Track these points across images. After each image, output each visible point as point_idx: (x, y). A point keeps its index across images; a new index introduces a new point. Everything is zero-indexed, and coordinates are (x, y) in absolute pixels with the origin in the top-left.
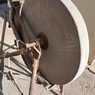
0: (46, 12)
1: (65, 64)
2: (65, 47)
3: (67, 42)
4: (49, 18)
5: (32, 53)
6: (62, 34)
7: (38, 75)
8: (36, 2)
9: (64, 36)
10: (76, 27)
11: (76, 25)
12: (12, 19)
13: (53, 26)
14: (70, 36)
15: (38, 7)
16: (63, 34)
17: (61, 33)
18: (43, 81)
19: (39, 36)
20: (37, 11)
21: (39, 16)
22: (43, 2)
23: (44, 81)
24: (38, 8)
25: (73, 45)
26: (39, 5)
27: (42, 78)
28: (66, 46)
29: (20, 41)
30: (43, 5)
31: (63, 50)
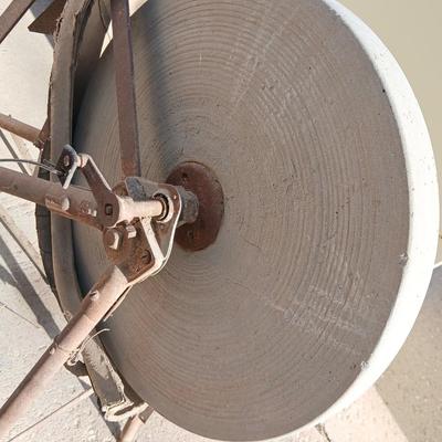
0: (284, 102)
1: (258, 367)
2: (296, 302)
3: (321, 292)
4: (285, 136)
5: (117, 238)
6: (314, 244)
7: (95, 339)
8: (255, 23)
9: (320, 260)
10: (404, 263)
11: (406, 255)
12: (82, 16)
13: (289, 183)
14: (350, 275)
15: (252, 51)
16: (318, 246)
17: (312, 236)
18: (103, 374)
19: (185, 175)
20: (237, 64)
21: (236, 93)
22: (297, 51)
23: (109, 373)
24: (250, 57)
25: (345, 318)
26: (267, 46)
27: (102, 359)
28: (307, 303)
29: (93, 168)
30: (288, 68)
31: (279, 308)
